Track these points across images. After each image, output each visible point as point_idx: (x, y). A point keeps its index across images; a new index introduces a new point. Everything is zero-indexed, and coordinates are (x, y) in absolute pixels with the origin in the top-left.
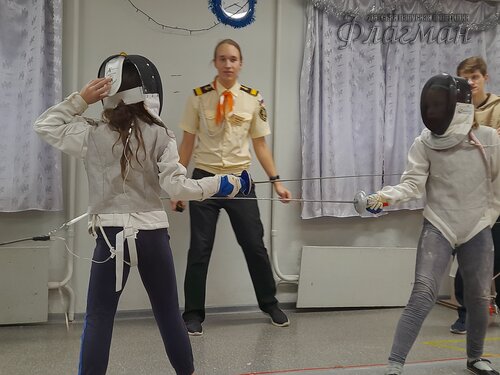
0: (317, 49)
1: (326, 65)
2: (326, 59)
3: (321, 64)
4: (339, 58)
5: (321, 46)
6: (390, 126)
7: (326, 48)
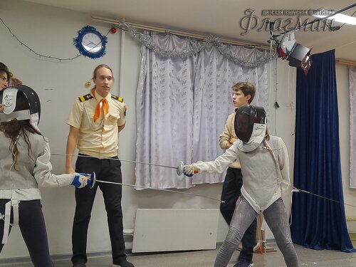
0: (148, 75)
1: (154, 86)
2: (154, 82)
3: (151, 85)
4: (163, 81)
5: (151, 73)
6: (196, 127)
7: (154, 74)
